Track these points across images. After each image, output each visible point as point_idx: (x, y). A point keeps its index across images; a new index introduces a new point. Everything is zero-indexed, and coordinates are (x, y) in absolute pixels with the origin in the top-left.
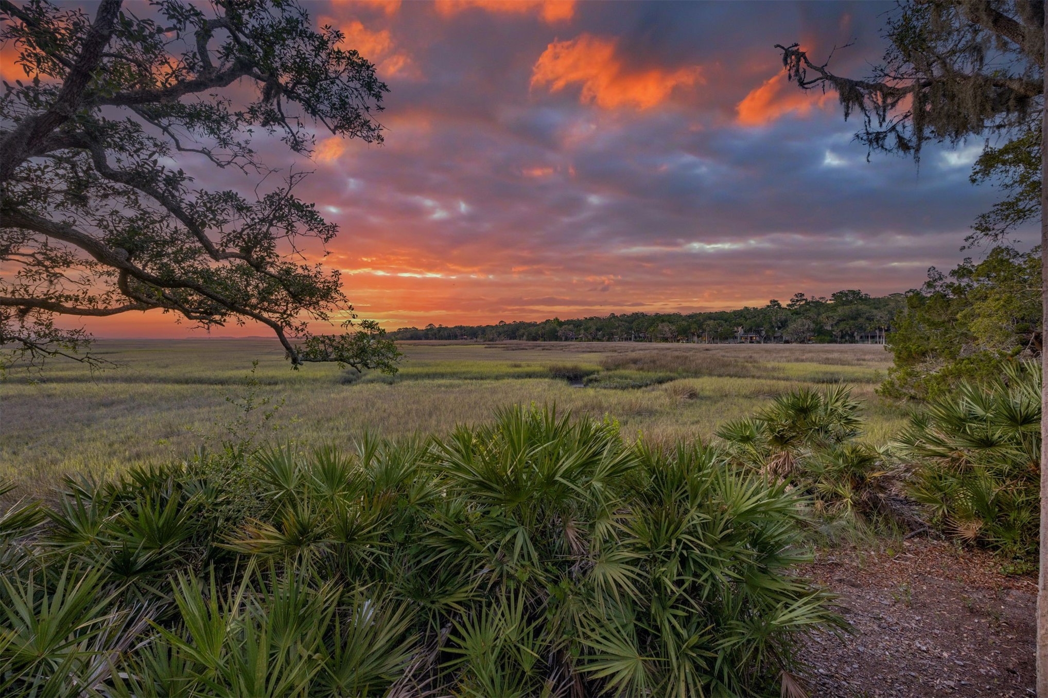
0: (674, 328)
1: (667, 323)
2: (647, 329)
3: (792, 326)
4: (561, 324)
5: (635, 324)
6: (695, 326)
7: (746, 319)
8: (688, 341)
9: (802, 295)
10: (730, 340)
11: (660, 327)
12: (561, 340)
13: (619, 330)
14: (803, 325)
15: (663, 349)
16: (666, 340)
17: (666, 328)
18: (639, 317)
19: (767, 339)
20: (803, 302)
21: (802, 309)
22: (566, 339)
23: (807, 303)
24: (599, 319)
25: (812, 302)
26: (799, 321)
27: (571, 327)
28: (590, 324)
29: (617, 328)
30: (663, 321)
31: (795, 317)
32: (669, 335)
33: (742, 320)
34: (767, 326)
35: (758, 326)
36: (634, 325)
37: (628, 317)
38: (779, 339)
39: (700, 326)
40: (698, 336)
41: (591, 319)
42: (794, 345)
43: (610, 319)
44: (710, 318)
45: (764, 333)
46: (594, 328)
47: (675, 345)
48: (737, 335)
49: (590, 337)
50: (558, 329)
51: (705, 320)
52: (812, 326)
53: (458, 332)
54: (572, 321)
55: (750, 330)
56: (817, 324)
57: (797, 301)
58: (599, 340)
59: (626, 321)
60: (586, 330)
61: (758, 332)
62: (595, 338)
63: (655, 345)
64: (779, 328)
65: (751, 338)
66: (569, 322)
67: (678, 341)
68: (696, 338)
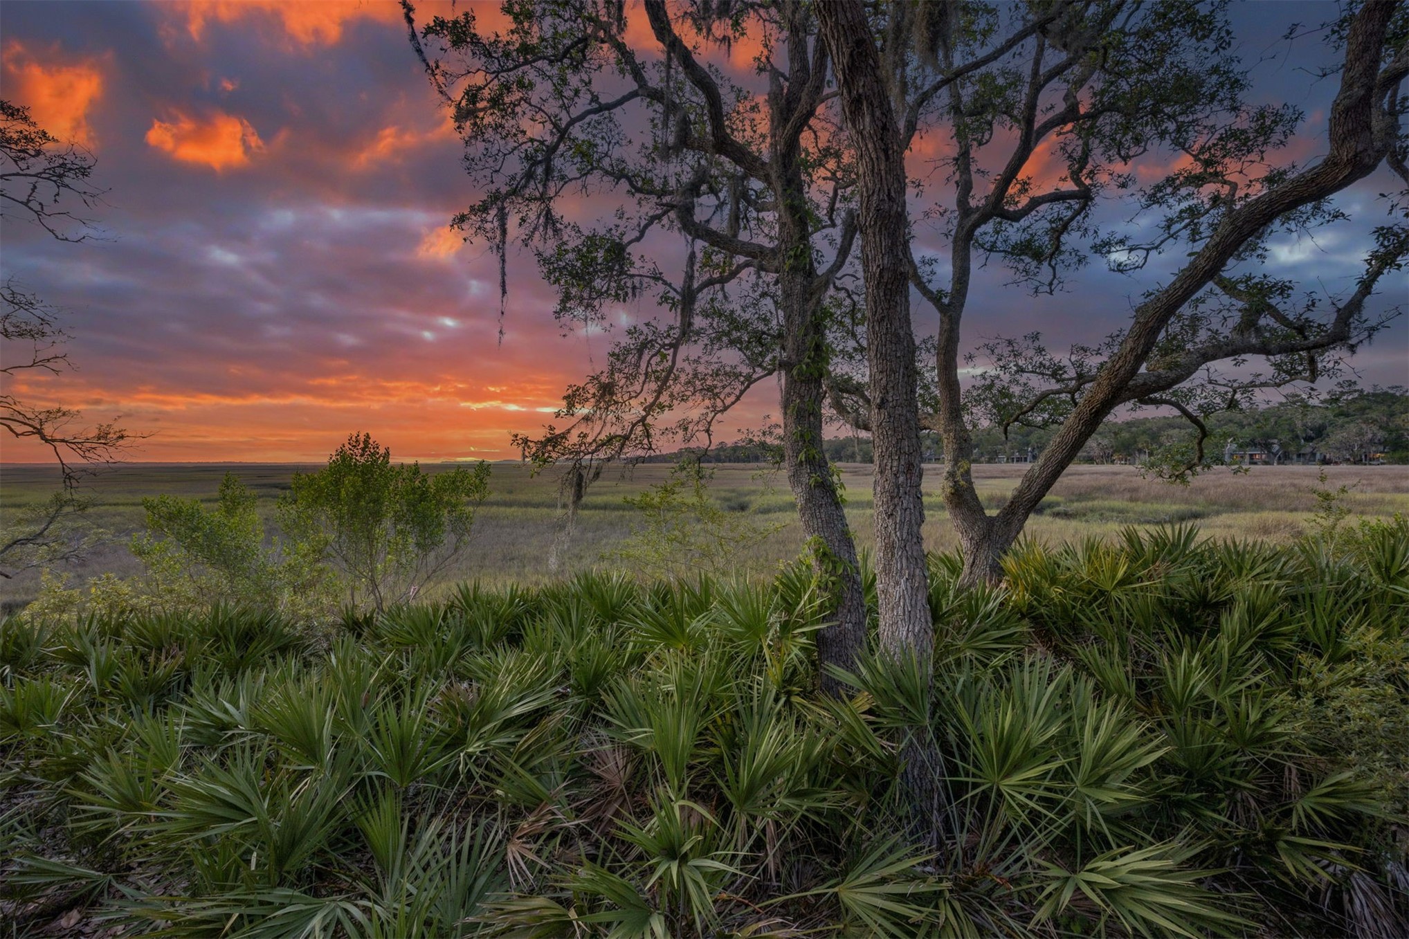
3: (1337, 437)
6: (1145, 438)
9: (1351, 383)
14: (1361, 434)
16: (1094, 461)
19: (1285, 458)
20: (1356, 395)
21: (1353, 407)
23: (1362, 396)
25: (1374, 395)
26: (1353, 428)
31: (1341, 420)
34: (1285, 437)
35: (1267, 436)
38: (1309, 458)
42: (1344, 467)
45: (1276, 448)
47: (1107, 468)
48: (1226, 451)
52: (1381, 434)
55: (1250, 443)
56: (1391, 432)
57: (1343, 393)
61: (1267, 446)
64: (1308, 439)
65: (1252, 456)
67: (1113, 462)
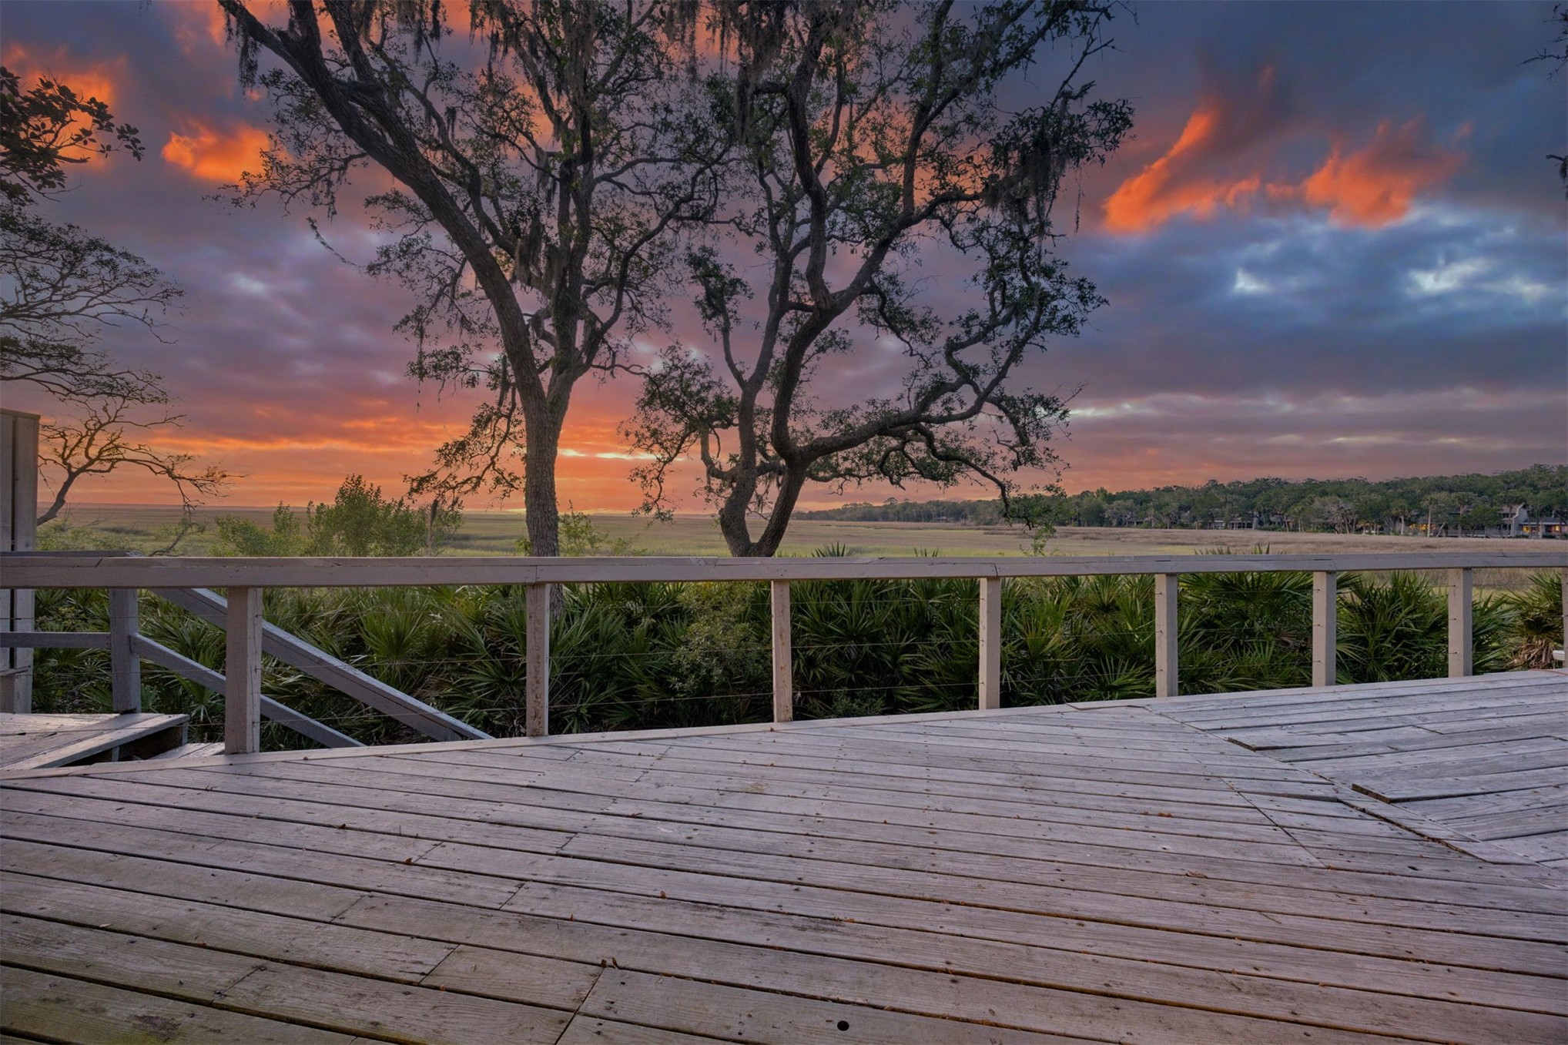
0: (1350, 506)
1: (1335, 497)
2: (1286, 508)
4: (1110, 499)
5: (1261, 498)
6: (1401, 502)
7: (1536, 489)
8: (1381, 531)
10: (1487, 531)
11: (1317, 504)
12: (1110, 524)
13: (1226, 510)
15: (1323, 543)
16: (1331, 528)
17: (1332, 507)
18: (1269, 487)
22: (1120, 524)
24: (1186, 490)
27: (1130, 503)
28: (1167, 498)
29: (1222, 505)
30: (1324, 493)
32: (1338, 519)
33: (1526, 492)
36: (1259, 501)
37: (1245, 486)
39: (1414, 501)
40: (1408, 522)
41: (1168, 490)
43: (1206, 491)
44: (1440, 488)
46: (1176, 505)
47: (1353, 537)
48: (1512, 521)
49: (1166, 520)
50: (1105, 506)
51: (1426, 491)
53: (933, 510)
54: (1131, 493)
55: (1546, 511)
58: (1183, 526)
59: (1241, 494)
60: (1159, 508)
62: (1174, 524)
63: (1302, 536)
65: (1548, 528)
66: (1124, 496)
67: (1360, 530)
68: (1402, 526)
